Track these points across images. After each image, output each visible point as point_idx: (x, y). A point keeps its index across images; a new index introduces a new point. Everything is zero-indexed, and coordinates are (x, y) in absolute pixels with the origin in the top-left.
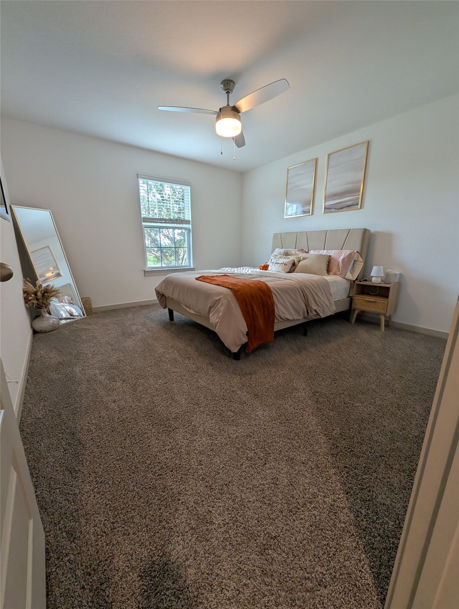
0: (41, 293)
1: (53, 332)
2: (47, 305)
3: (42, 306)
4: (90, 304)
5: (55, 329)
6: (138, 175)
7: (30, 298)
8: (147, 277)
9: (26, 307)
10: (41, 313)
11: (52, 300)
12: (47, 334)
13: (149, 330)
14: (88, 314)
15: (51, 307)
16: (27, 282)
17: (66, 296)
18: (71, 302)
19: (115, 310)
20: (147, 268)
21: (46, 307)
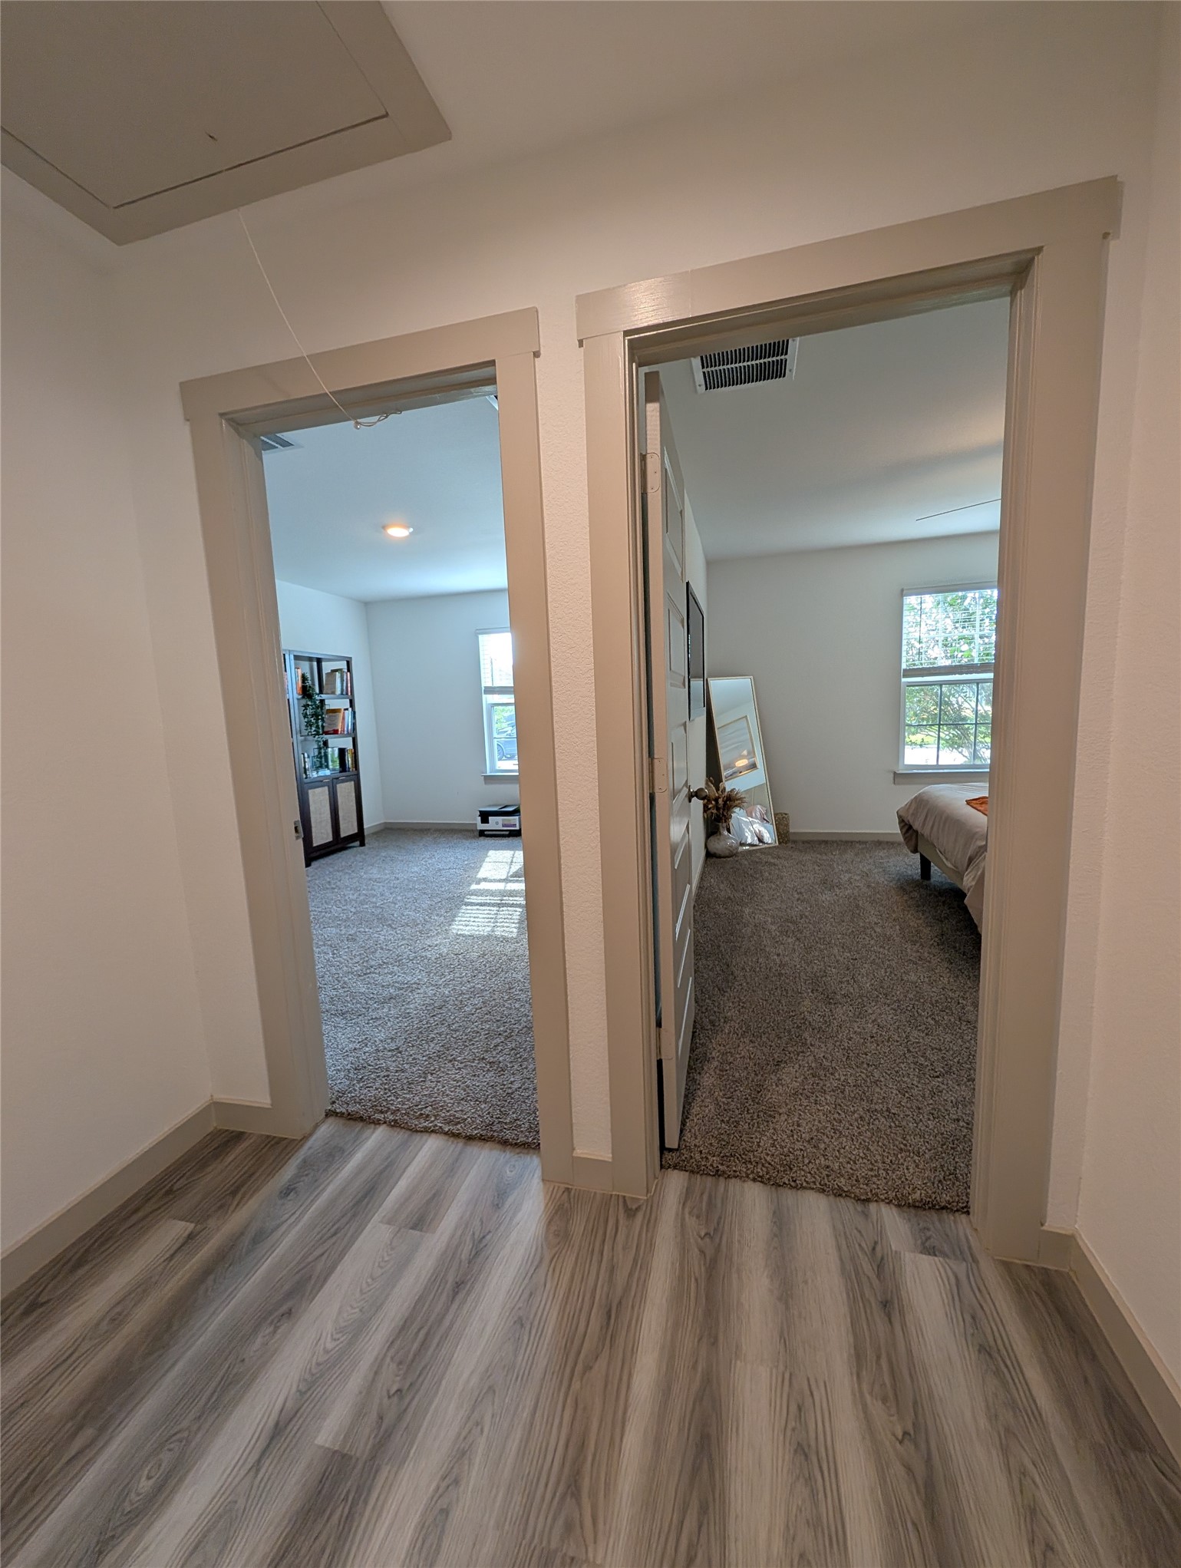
0: (723, 801)
1: (729, 859)
2: (727, 818)
3: (721, 819)
4: (787, 825)
5: (732, 854)
6: (902, 590)
7: (710, 806)
8: (899, 784)
9: (704, 817)
10: (718, 829)
11: (735, 812)
12: (722, 859)
13: (869, 886)
14: (781, 840)
15: (732, 822)
16: (710, 784)
17: (758, 806)
18: (765, 818)
19: (826, 842)
20: (901, 766)
21: (725, 822)
